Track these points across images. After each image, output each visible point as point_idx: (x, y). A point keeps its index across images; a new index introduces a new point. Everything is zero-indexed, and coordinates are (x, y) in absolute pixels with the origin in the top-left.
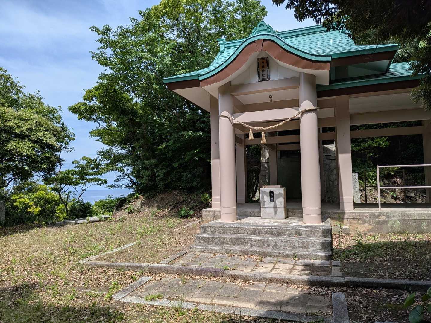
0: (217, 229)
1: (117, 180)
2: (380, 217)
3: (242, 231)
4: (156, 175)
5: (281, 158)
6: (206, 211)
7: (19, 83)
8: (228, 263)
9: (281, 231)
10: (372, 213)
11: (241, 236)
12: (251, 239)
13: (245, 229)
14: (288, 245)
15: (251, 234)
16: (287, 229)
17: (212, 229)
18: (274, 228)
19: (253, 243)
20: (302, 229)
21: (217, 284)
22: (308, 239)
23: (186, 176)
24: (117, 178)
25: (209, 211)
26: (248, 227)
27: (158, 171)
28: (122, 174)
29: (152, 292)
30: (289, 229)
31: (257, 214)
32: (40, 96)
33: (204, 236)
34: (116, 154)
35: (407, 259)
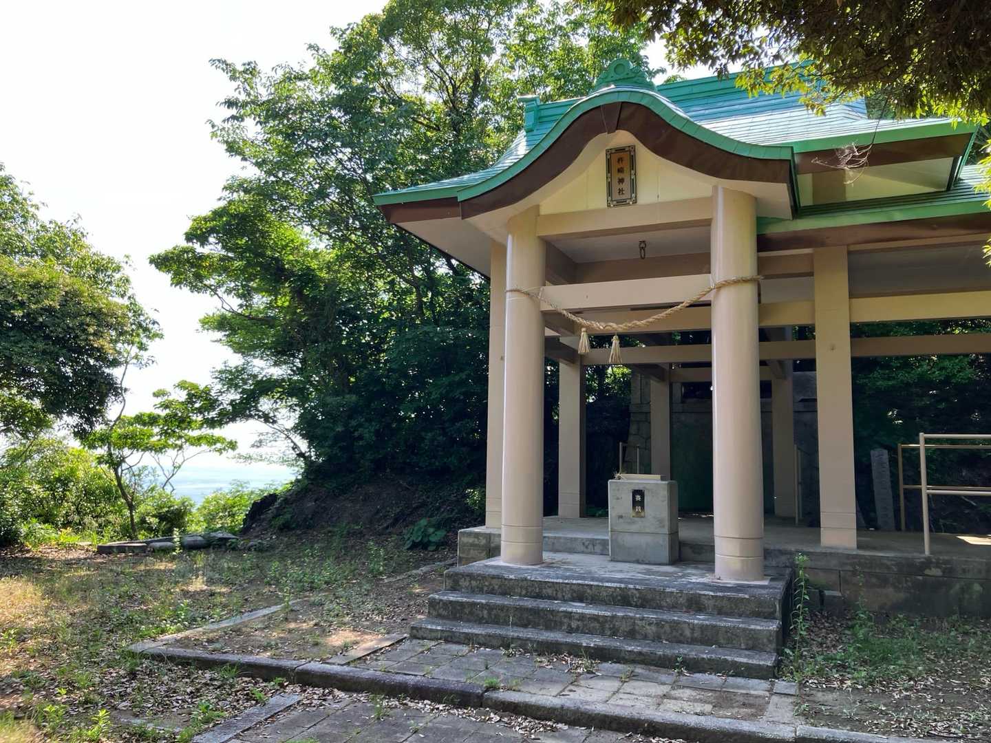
0: (487, 583)
1: (259, 444)
2: (927, 572)
3: (550, 591)
4: (356, 434)
5: (683, 402)
6: (470, 534)
7: (31, 197)
8: (502, 671)
9: (649, 597)
10: (907, 559)
11: (543, 604)
12: (571, 613)
13: (557, 586)
14: (665, 632)
15: (573, 600)
16: (668, 590)
17: (474, 583)
18: (631, 586)
19: (574, 625)
20: (706, 593)
21: (462, 726)
22: (720, 621)
23: (432, 441)
24: (258, 439)
25: (477, 535)
26: (566, 581)
27: (360, 425)
28: (271, 431)
29: (295, 733)
30: (672, 592)
31: (601, 548)
32: (82, 230)
33: (451, 599)
34: (260, 378)
35: (980, 688)
